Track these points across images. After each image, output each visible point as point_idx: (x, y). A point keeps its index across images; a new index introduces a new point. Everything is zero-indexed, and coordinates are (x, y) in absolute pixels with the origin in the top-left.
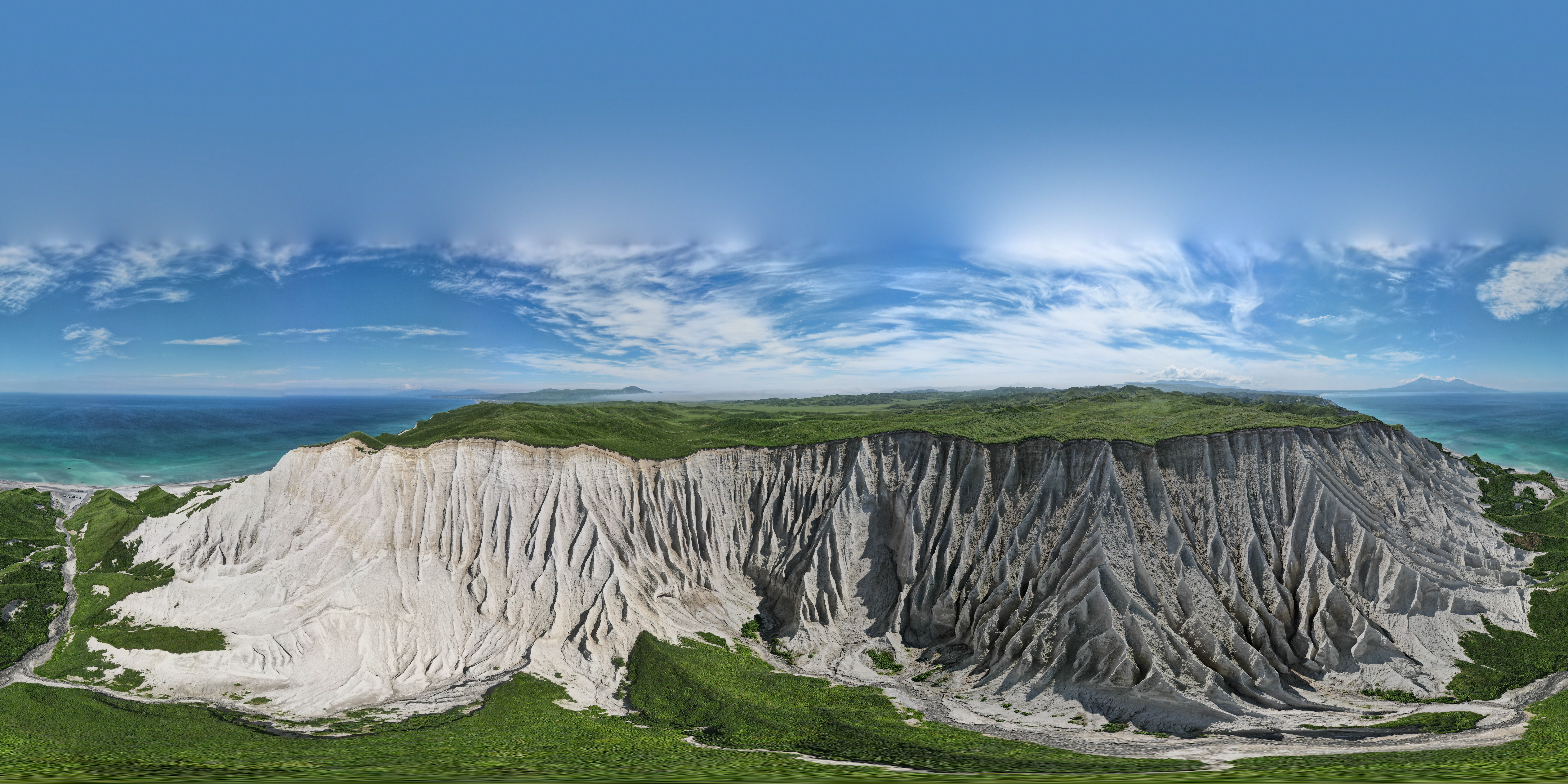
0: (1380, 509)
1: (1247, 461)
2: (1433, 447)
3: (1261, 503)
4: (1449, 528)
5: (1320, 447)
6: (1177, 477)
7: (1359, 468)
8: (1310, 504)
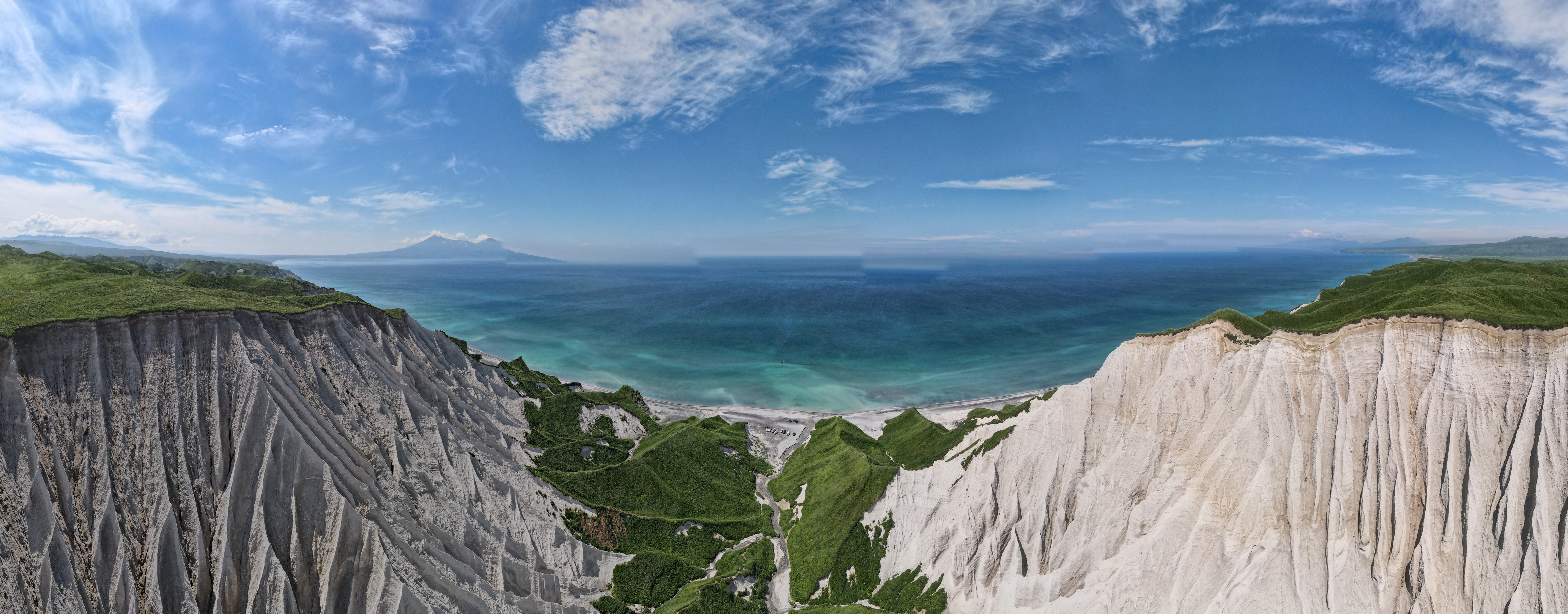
0: (369, 457)
1: (159, 365)
2: (453, 346)
3: (180, 441)
4: (479, 498)
5: (274, 344)
6: (46, 391)
7: (335, 380)
8: (257, 446)
